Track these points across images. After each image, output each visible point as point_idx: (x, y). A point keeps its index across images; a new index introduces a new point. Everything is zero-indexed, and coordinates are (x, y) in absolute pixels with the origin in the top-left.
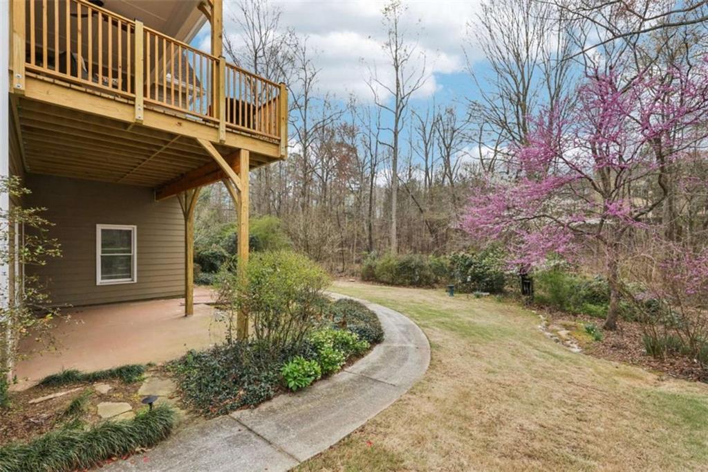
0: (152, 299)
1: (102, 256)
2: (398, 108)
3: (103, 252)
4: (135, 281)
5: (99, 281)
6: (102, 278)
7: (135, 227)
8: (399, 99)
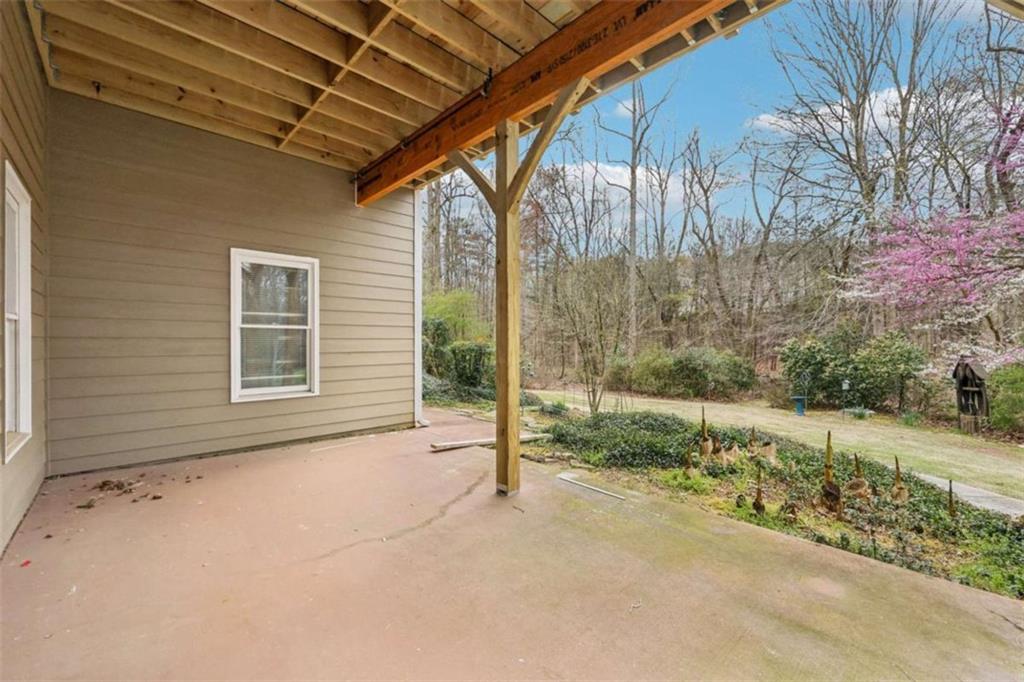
0: (350, 434)
1: (242, 329)
2: (635, 129)
3: (245, 320)
4: (317, 392)
5: (238, 394)
6: (245, 385)
7: (316, 261)
8: (638, 117)
